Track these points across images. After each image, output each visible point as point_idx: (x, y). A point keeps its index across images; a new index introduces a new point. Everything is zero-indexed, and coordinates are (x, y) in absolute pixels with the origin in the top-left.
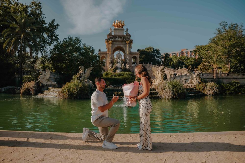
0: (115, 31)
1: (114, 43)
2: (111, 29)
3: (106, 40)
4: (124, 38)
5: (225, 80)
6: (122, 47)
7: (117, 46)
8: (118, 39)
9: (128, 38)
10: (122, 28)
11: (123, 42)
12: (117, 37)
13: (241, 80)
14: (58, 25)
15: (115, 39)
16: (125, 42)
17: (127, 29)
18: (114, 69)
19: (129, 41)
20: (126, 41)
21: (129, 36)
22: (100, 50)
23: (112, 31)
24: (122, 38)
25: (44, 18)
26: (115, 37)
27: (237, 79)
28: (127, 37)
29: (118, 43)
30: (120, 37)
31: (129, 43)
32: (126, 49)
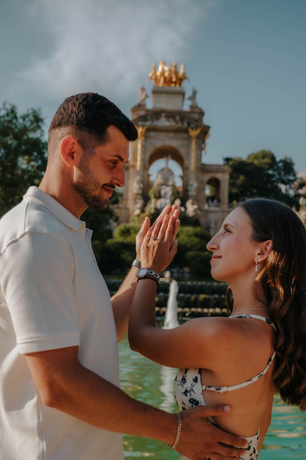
0: (156, 95)
1: (152, 134)
2: (143, 89)
4: (182, 120)
6: (176, 147)
7: (161, 145)
8: (163, 122)
9: (196, 121)
10: (178, 88)
11: (181, 132)
12: (163, 115)
16: (187, 131)
17: (195, 93)
19: (198, 131)
20: (190, 130)
21: (199, 113)
23: (147, 96)
24: (178, 118)
26: (156, 114)
28: (192, 116)
30: (170, 115)
31: (198, 137)
32: (188, 155)
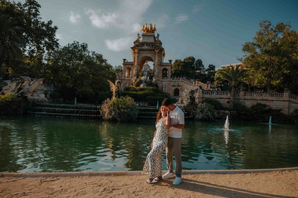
0: (144, 37)
1: (141, 52)
2: (138, 34)
3: (131, 48)
5: (249, 101)
6: (150, 56)
7: (144, 56)
8: (145, 47)
9: (158, 46)
10: (152, 34)
11: (152, 51)
12: (145, 44)
13: (274, 102)
14: (56, 28)
15: (142, 47)
17: (158, 35)
18: (137, 83)
19: (158, 50)
20: (155, 50)
21: (159, 43)
22: (125, 60)
24: (151, 45)
25: (40, 19)
26: (143, 44)
27: (267, 100)
28: (156, 44)
29: (145, 52)
30: (148, 44)
31: (159, 53)
32: (155, 59)
